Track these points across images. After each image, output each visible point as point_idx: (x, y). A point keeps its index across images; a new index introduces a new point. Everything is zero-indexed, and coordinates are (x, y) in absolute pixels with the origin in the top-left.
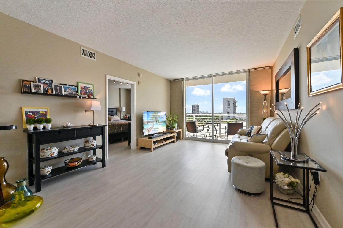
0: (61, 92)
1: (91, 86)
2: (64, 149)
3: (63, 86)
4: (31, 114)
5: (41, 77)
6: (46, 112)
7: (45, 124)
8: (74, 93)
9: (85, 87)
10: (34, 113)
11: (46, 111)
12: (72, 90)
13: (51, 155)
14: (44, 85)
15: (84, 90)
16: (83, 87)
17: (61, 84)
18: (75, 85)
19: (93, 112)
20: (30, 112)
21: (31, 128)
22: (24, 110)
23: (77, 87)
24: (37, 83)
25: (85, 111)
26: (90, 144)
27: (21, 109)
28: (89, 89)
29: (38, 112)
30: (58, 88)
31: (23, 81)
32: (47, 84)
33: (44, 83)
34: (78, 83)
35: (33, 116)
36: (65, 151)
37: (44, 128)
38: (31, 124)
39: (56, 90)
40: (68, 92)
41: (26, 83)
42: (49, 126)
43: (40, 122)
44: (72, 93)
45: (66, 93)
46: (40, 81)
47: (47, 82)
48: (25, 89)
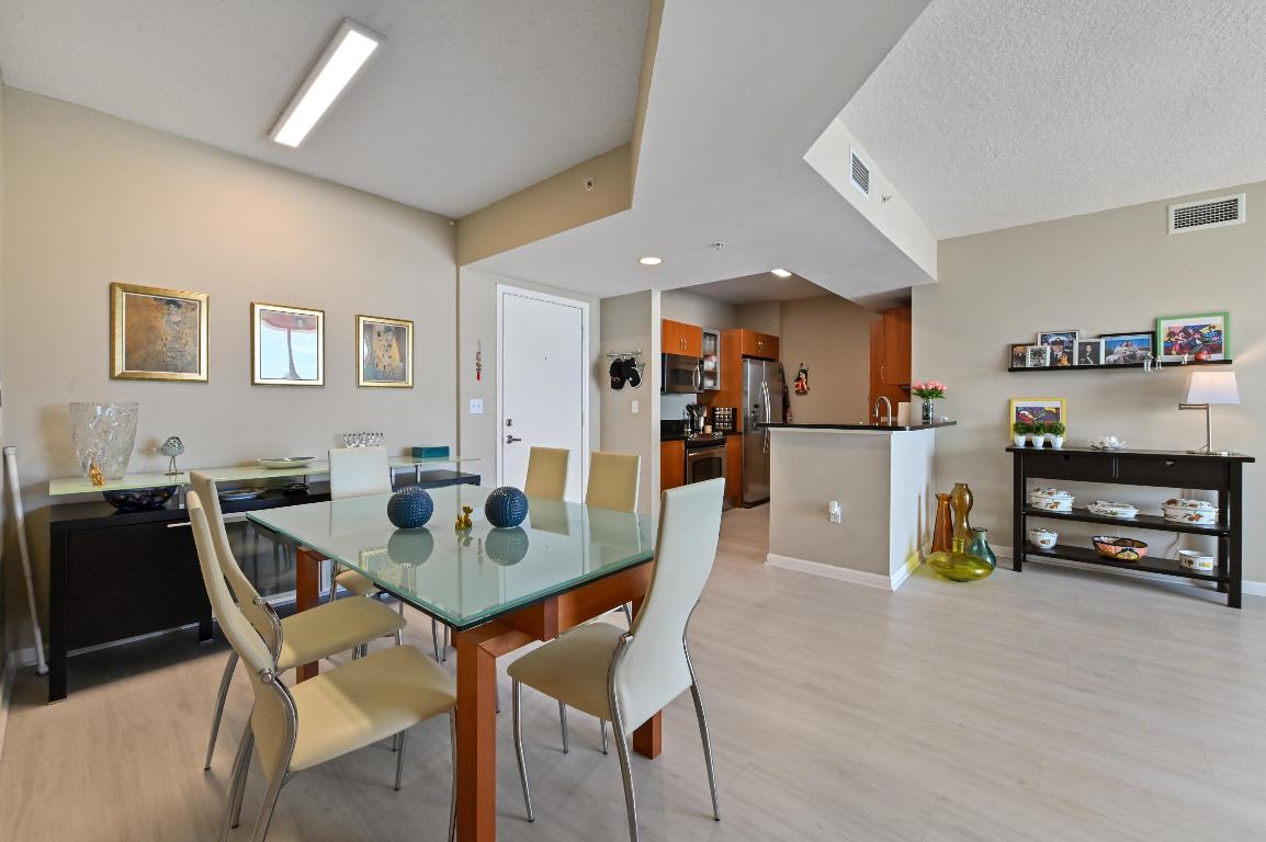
0: (1096, 358)
1: (1217, 322)
2: (1091, 504)
3: (1102, 342)
4: (1027, 413)
5: (1047, 329)
6: (1057, 409)
7: (1051, 437)
8: (1139, 353)
9: (1185, 330)
10: (1031, 410)
11: (1057, 404)
12: (1135, 347)
13: (1052, 507)
14: (1054, 347)
15: (1181, 339)
16: (1177, 331)
17: (1100, 336)
18: (1149, 328)
19: (1207, 409)
20: (1025, 409)
21: (1021, 441)
22: (1015, 404)
23: (1154, 334)
24: (1039, 346)
25: (1180, 405)
26: (1183, 513)
27: (1009, 403)
28: (1205, 331)
29: (1041, 408)
30: (1089, 348)
31: (1014, 346)
32: (1062, 342)
33: (1054, 343)
34: (1156, 322)
35: (1030, 416)
36: (1093, 509)
37: (1047, 444)
38: (1021, 433)
39: (1082, 353)
40: (1120, 353)
41: (1018, 349)
42: (1059, 442)
43: (1037, 430)
44: (1133, 356)
45: (1112, 358)
46: (1045, 339)
47: (1062, 338)
48: (1016, 363)
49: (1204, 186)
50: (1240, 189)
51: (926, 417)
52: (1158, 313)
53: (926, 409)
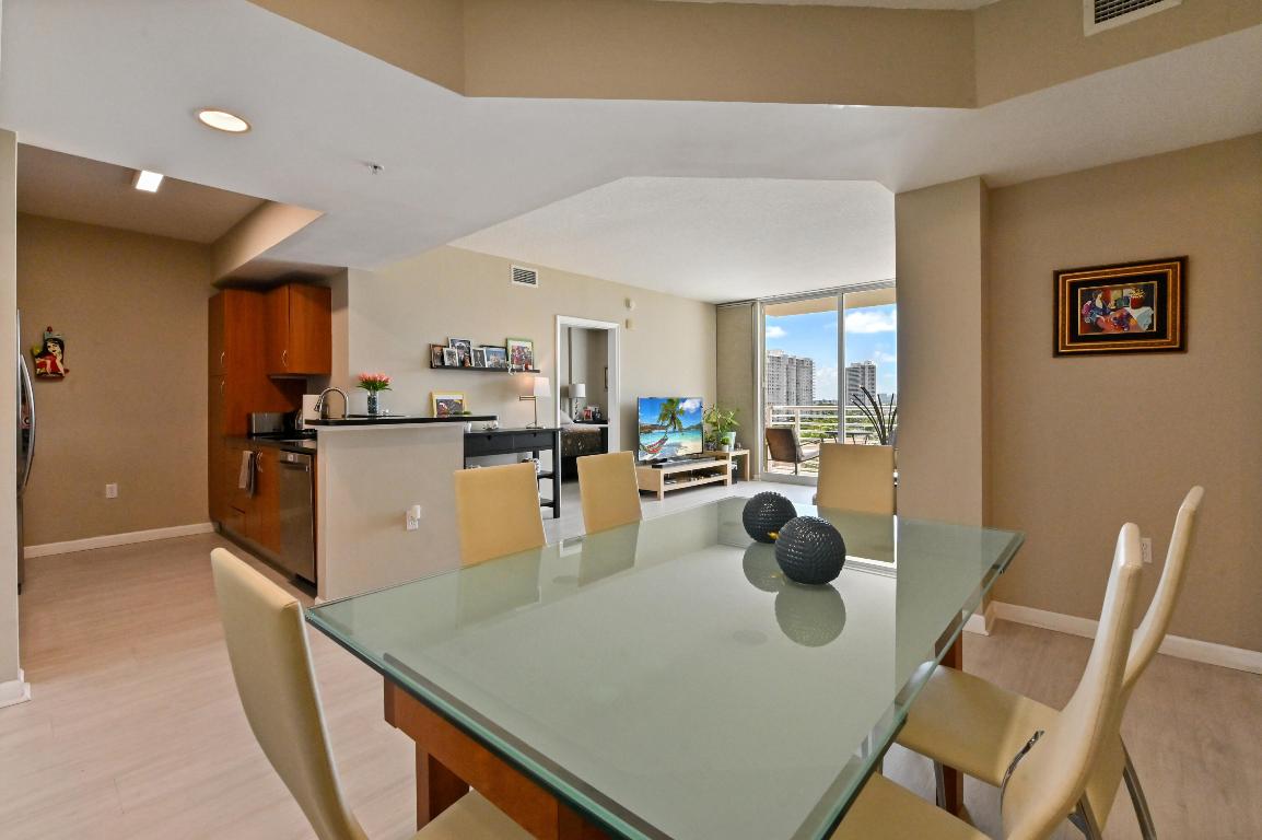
0: (484, 361)
1: (528, 345)
3: (485, 350)
4: (444, 405)
5: (455, 336)
6: (462, 399)
8: (502, 361)
9: (518, 348)
10: (446, 402)
11: (462, 397)
12: (499, 356)
14: (460, 351)
15: (517, 354)
16: (516, 348)
17: (483, 346)
18: (504, 344)
19: (535, 400)
20: (442, 401)
22: (436, 397)
23: (506, 349)
24: (451, 348)
25: (520, 397)
27: (431, 395)
28: (525, 350)
29: (452, 400)
30: (479, 354)
31: (434, 346)
32: (463, 348)
33: (459, 347)
34: (507, 340)
35: (446, 407)
39: (476, 358)
40: (493, 361)
41: (437, 350)
44: (499, 363)
45: (491, 364)
46: (454, 343)
47: (463, 344)
48: (436, 360)
49: (526, 261)
50: (539, 268)
51: (372, 410)
52: (507, 336)
53: (372, 401)
